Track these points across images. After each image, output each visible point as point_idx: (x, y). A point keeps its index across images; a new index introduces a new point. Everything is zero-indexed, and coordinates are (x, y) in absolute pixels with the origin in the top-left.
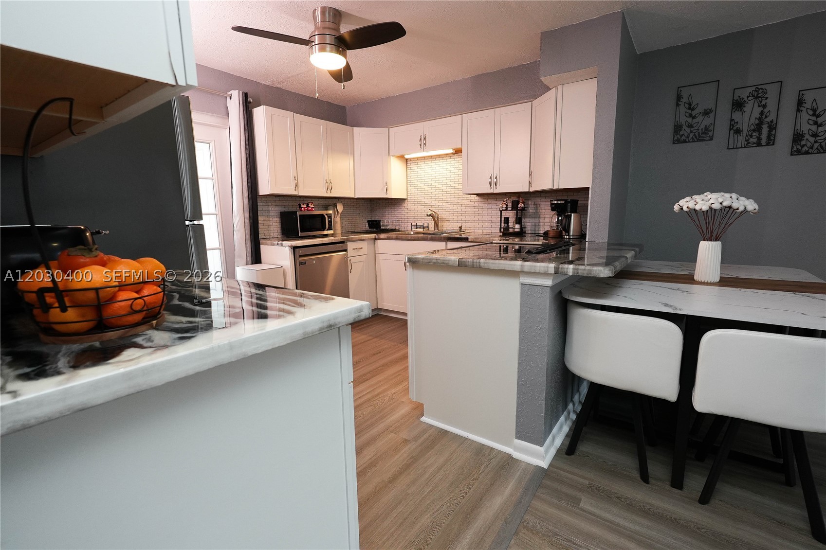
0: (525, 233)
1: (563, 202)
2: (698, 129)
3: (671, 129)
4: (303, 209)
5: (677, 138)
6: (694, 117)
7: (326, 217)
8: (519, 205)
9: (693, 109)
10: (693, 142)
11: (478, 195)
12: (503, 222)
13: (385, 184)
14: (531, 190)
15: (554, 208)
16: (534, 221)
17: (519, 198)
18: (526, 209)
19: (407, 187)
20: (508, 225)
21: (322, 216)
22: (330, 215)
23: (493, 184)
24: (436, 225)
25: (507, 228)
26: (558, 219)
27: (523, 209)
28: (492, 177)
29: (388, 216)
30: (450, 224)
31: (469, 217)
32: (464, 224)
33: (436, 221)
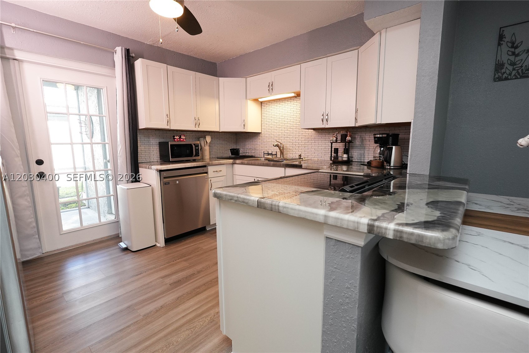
0: (352, 161)
1: (385, 135)
2: (522, 66)
3: (492, 67)
4: (176, 140)
5: (499, 76)
6: (518, 55)
7: (194, 146)
8: (347, 138)
9: (516, 47)
10: (515, 79)
11: (314, 129)
12: (333, 151)
13: (243, 121)
14: (357, 125)
15: (377, 141)
16: (360, 152)
17: (347, 132)
18: (353, 141)
19: (261, 124)
20: (337, 155)
21: (191, 145)
22: (198, 145)
23: (325, 121)
24: (282, 153)
25: (336, 157)
26: (380, 150)
27: (350, 142)
28: (324, 115)
29: (248, 145)
30: (293, 152)
31: (307, 147)
32: (304, 153)
33: (281, 150)
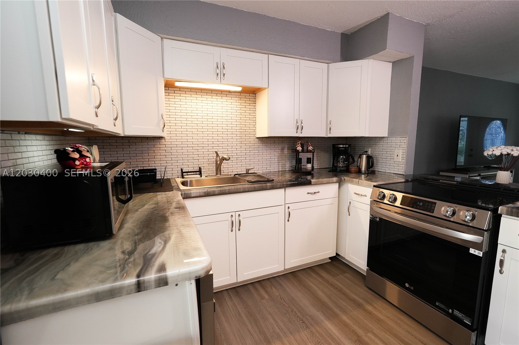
13: (161, 117)
30: (228, 166)
31: (249, 158)
32: (244, 165)
33: (218, 165)
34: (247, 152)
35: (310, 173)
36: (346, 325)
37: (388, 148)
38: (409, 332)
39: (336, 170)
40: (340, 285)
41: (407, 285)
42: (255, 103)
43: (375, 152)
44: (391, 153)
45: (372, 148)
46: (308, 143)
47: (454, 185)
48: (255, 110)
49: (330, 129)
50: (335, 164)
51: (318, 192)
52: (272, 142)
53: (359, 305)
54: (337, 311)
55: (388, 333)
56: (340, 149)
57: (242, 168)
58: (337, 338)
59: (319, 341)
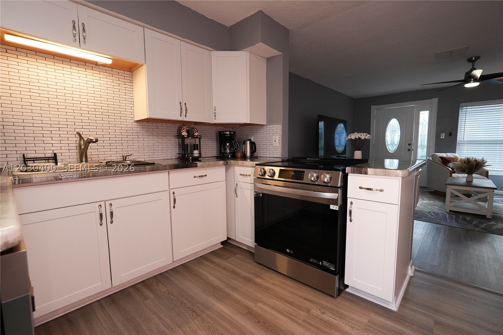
30: (98, 153)
31: (126, 144)
32: (120, 152)
33: (82, 150)
34: (123, 136)
35: (197, 159)
36: (237, 302)
37: (267, 135)
38: (292, 292)
39: (224, 156)
40: (232, 266)
41: (288, 251)
42: (132, 83)
43: (257, 140)
44: (270, 139)
45: (255, 136)
46: (194, 129)
47: (317, 161)
48: (132, 90)
49: (215, 116)
50: (222, 151)
51: (206, 176)
52: (154, 127)
53: (250, 280)
54: (228, 290)
55: (275, 298)
56: (226, 136)
57: (117, 155)
58: (228, 317)
59: (210, 325)
